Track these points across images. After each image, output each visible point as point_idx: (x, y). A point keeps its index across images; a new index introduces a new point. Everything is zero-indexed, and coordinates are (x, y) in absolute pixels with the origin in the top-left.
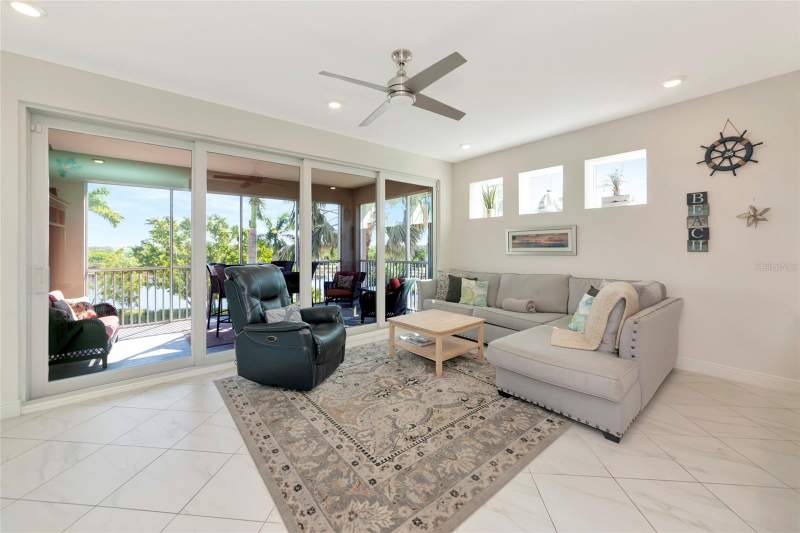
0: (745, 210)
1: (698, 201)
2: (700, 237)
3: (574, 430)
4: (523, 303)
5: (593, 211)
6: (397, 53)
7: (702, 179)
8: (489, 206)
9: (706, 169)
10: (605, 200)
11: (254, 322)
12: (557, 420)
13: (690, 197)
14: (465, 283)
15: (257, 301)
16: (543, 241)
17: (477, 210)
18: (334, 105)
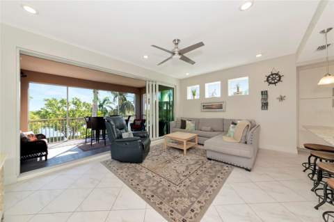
0: (279, 96)
1: (264, 94)
2: (265, 105)
3: (236, 169)
4: (209, 128)
5: (230, 97)
6: (175, 40)
7: (266, 87)
8: (194, 95)
9: (267, 83)
10: (235, 93)
11: (118, 138)
12: (229, 166)
13: (262, 92)
14: (187, 122)
15: (118, 130)
16: (214, 107)
17: (190, 97)
18: (146, 57)
